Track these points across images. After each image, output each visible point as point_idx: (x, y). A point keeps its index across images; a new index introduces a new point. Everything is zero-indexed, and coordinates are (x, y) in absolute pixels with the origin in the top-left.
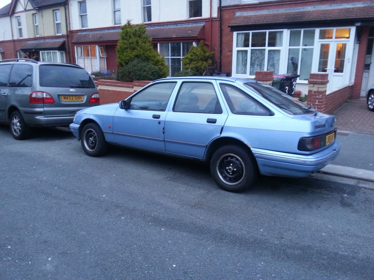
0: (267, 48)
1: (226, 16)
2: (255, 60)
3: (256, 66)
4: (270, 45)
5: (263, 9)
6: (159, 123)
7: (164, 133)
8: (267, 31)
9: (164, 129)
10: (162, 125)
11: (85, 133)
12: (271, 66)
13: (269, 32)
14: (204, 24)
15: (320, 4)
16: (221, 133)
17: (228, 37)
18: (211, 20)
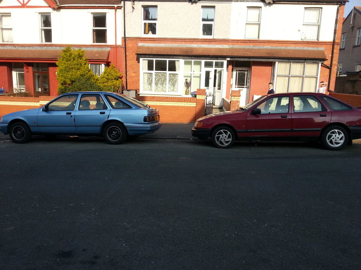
0: (168, 72)
1: (129, 45)
2: (158, 81)
3: (159, 85)
4: (170, 70)
5: (160, 43)
6: (71, 116)
7: (74, 122)
8: (168, 60)
9: (74, 119)
10: (73, 118)
11: (14, 128)
12: (171, 85)
13: (169, 60)
14: (109, 50)
15: (202, 43)
16: (108, 118)
17: (132, 61)
18: (115, 47)
